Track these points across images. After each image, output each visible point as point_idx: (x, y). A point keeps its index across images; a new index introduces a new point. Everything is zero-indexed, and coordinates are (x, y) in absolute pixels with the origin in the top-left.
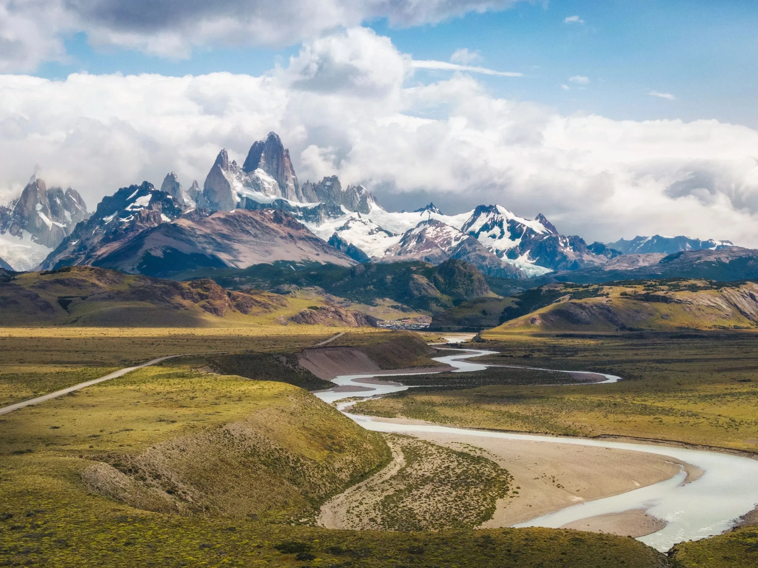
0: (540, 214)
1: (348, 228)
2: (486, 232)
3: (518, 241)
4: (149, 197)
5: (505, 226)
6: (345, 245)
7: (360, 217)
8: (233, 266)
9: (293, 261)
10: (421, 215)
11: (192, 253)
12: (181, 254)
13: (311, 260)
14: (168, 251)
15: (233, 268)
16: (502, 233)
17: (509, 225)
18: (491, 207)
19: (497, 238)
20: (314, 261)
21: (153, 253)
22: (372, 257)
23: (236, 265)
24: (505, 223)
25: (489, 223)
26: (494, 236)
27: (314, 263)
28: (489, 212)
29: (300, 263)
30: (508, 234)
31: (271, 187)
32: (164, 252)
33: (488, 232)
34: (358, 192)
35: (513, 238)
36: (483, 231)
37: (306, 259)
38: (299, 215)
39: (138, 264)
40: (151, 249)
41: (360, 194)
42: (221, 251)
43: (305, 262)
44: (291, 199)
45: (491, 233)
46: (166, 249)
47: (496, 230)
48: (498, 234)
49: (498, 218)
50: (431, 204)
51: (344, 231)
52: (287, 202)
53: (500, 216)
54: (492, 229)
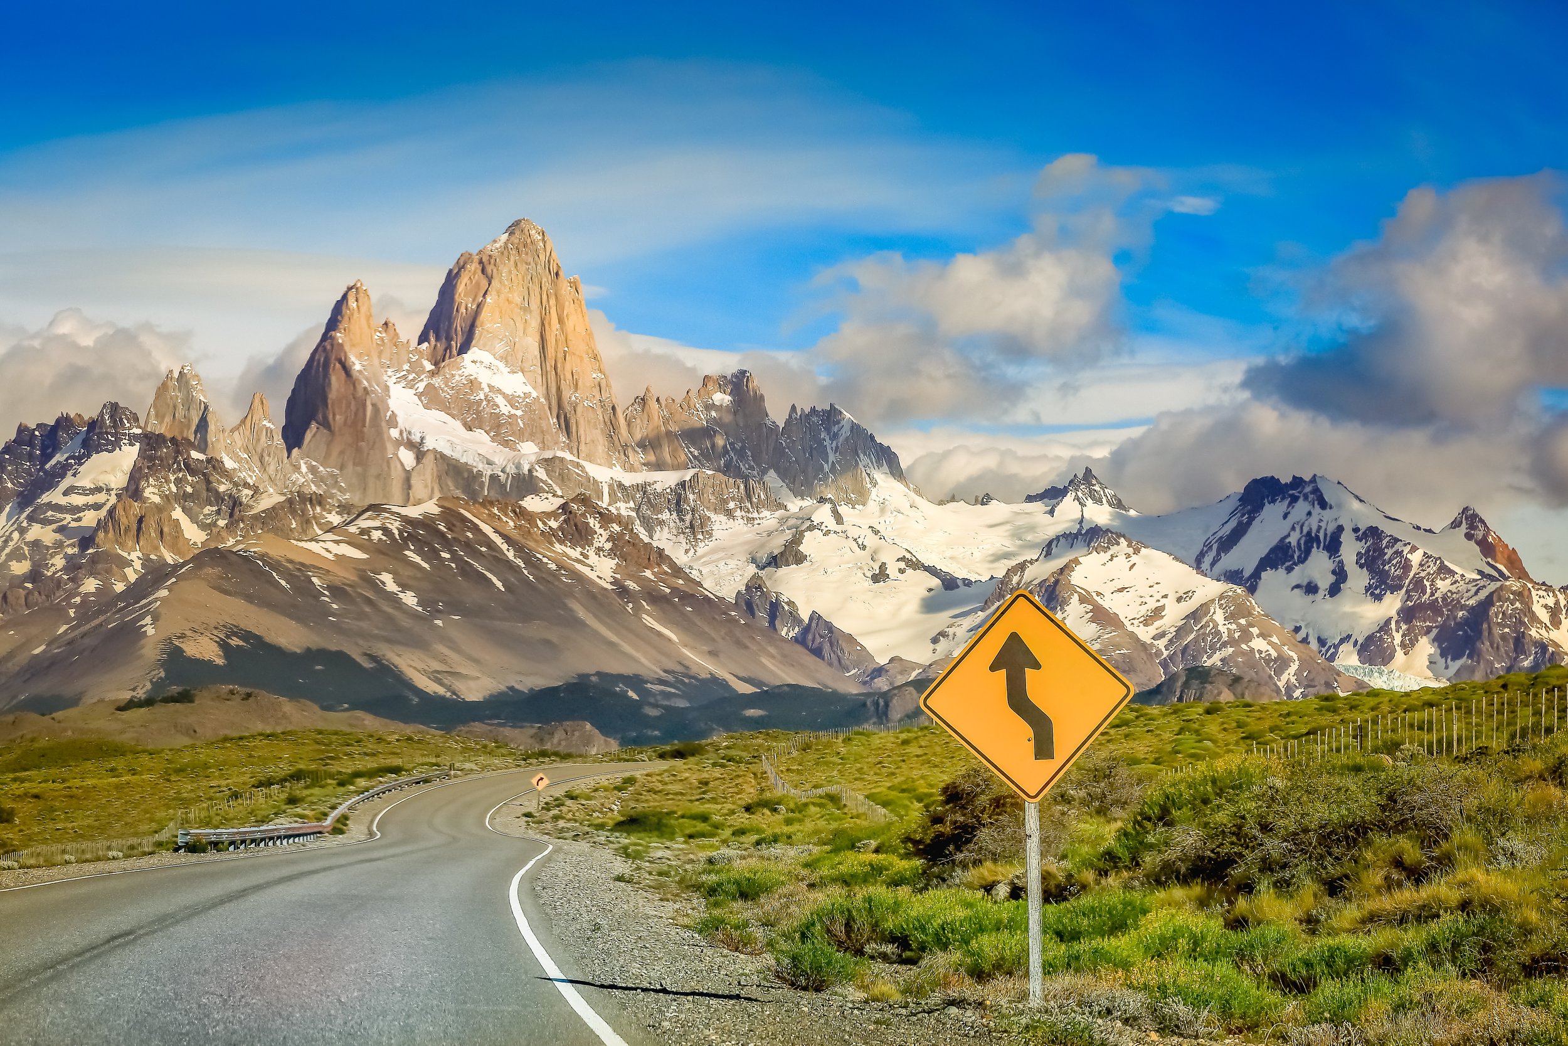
0: (1466, 509)
1: (800, 559)
2: (1281, 571)
3: (1392, 604)
4: (129, 455)
5: (1350, 550)
6: (796, 619)
7: (839, 519)
8: (441, 691)
9: (637, 676)
10: (1051, 512)
11: (308, 650)
12: (276, 651)
13: (694, 670)
14: (235, 642)
15: (443, 698)
16: (1340, 575)
17: (1361, 547)
18: (1297, 482)
19: (1321, 593)
20: (704, 675)
21: (191, 649)
22: (892, 660)
23: (449, 688)
24: (1347, 538)
25: (1293, 540)
26: (1311, 589)
27: (703, 682)
28: (1294, 499)
29: (662, 682)
30: (1359, 578)
31: (519, 413)
32: (224, 646)
33: (1289, 570)
34: (828, 430)
35: (1375, 593)
36: (1274, 566)
37: (679, 669)
38: (624, 512)
39: (149, 686)
40: (182, 636)
41: (835, 437)
42: (399, 643)
43: (678, 681)
44: (590, 458)
45: (1299, 574)
46: (228, 637)
47: (1319, 567)
48: (1325, 581)
49: (1322, 521)
50: (1088, 471)
51: (783, 571)
52: (578, 465)
53: (1327, 514)
54: (1302, 560)
